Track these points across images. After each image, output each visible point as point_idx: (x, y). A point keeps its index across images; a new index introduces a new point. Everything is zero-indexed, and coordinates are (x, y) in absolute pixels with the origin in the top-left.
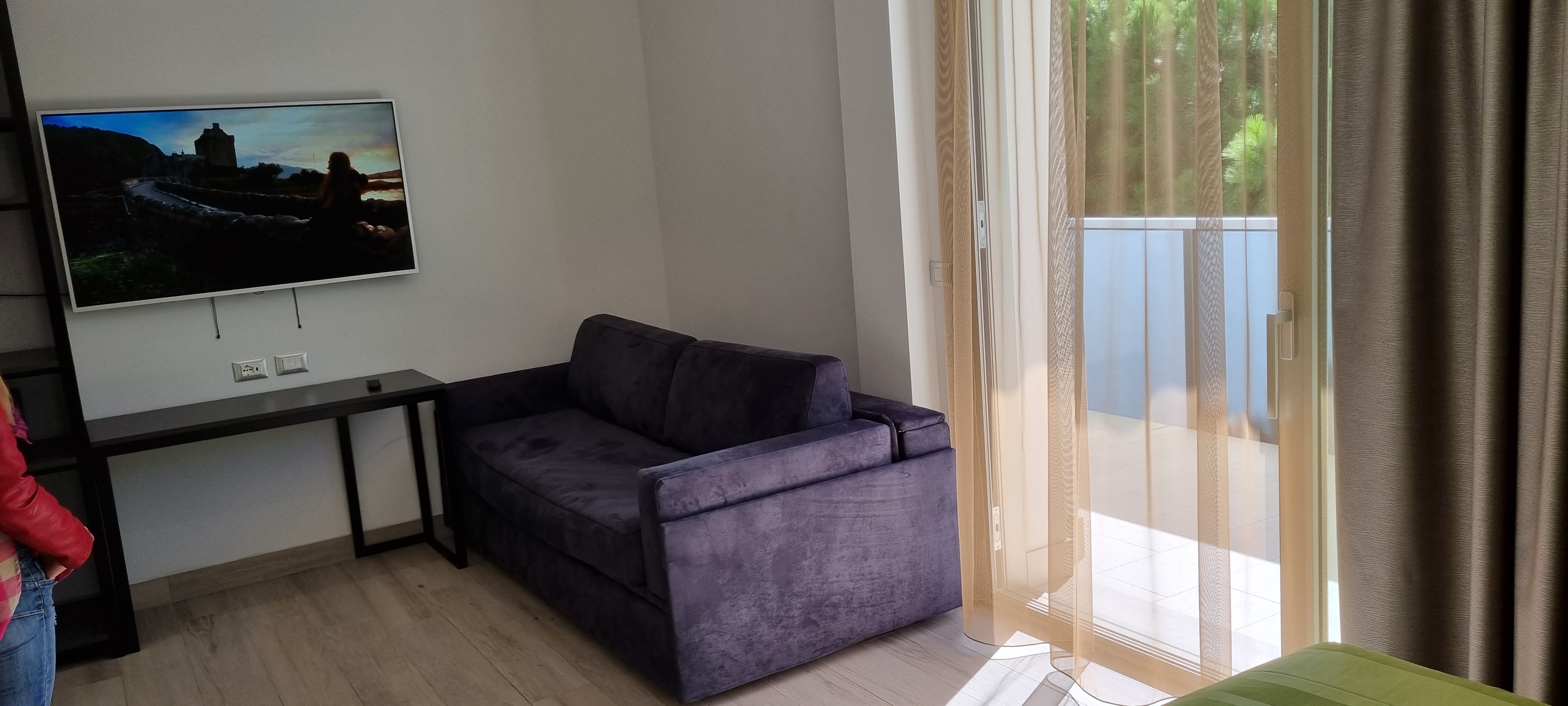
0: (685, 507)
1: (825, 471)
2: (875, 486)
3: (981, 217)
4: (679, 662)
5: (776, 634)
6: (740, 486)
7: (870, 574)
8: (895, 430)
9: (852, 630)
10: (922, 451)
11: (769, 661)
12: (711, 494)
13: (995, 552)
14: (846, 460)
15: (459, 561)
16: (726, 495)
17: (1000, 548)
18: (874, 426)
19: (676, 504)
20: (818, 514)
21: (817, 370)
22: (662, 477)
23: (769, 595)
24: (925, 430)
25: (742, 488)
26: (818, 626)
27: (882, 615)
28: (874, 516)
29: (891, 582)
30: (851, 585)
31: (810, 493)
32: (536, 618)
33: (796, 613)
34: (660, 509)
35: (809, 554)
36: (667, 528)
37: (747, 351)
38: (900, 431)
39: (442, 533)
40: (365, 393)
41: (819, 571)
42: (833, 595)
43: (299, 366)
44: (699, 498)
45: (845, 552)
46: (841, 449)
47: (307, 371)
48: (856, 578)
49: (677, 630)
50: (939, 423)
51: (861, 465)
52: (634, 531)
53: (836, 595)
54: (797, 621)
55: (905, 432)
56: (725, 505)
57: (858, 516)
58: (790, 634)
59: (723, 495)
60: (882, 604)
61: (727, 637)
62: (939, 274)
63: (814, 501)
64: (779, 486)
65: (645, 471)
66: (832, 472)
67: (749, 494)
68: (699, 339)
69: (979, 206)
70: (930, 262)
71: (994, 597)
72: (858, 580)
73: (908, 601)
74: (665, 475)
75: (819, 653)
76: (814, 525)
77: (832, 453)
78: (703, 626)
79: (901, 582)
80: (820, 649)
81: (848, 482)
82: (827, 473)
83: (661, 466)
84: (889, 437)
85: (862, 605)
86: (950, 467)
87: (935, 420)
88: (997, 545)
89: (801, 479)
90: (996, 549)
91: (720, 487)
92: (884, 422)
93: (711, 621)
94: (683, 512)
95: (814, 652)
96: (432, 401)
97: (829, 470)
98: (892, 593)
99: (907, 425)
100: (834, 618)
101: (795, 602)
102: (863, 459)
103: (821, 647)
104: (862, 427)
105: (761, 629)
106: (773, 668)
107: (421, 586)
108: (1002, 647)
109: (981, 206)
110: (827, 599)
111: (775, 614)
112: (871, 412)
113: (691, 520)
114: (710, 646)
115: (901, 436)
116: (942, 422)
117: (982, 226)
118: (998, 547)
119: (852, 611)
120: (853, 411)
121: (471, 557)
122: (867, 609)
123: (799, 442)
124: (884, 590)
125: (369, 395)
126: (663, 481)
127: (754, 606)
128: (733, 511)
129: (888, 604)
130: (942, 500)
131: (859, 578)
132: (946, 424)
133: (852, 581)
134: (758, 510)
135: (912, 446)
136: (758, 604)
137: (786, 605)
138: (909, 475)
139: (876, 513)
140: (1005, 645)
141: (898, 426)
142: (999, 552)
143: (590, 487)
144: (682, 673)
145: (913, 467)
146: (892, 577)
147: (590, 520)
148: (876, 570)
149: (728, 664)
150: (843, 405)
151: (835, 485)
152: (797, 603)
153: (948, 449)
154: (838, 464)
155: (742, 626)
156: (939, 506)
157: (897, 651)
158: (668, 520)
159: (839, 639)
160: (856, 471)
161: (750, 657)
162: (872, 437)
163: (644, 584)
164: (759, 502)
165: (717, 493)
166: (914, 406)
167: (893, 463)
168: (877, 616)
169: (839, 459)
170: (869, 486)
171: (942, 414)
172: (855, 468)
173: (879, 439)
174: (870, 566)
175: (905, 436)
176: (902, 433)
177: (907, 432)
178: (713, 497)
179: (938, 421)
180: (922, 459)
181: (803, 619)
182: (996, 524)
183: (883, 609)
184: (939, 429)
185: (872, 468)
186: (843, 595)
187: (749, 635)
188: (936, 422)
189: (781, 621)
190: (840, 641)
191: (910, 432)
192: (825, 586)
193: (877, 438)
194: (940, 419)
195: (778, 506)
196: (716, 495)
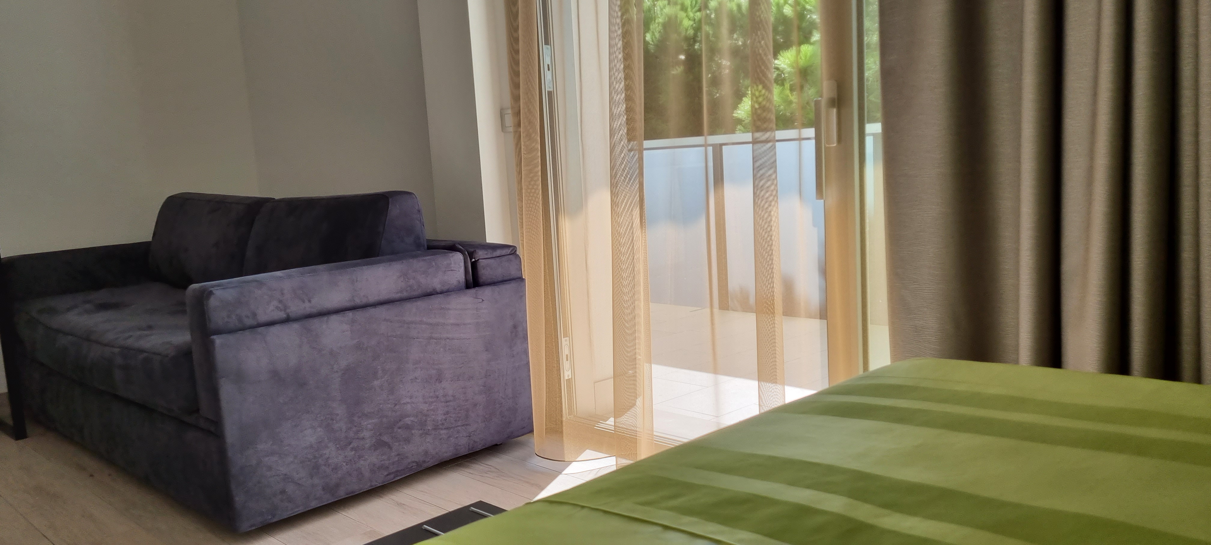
0: (240, 319)
1: (397, 293)
2: (449, 309)
3: (547, 61)
4: (233, 486)
5: (346, 457)
6: (304, 302)
7: (445, 396)
8: (469, 258)
9: (426, 453)
10: (495, 279)
11: (337, 486)
12: (271, 308)
13: (565, 380)
14: (418, 283)
15: (18, 434)
16: (288, 311)
17: (570, 377)
18: (447, 254)
19: (229, 316)
20: (390, 334)
21: (389, 203)
22: (213, 291)
23: (338, 415)
24: (498, 259)
25: (307, 305)
26: (390, 448)
27: (457, 438)
28: (448, 338)
29: (466, 405)
30: (424, 407)
31: (381, 312)
32: (92, 476)
33: (366, 434)
34: (211, 320)
35: (380, 373)
36: (218, 340)
38: (473, 259)
41: (392, 391)
42: (406, 416)
44: (256, 309)
45: (418, 373)
46: (413, 272)
48: (431, 400)
50: (511, 256)
51: (434, 290)
52: (186, 353)
53: (409, 416)
54: (368, 443)
55: (478, 260)
58: (360, 457)
59: (285, 310)
60: (457, 427)
61: (290, 459)
62: (509, 120)
63: (385, 320)
64: (347, 304)
65: (197, 287)
66: (405, 294)
67: (314, 310)
70: (501, 109)
71: (564, 424)
72: (432, 402)
73: (483, 425)
75: (392, 476)
76: (386, 344)
77: (404, 275)
78: (261, 447)
79: (475, 405)
80: (392, 473)
81: (421, 304)
83: (217, 281)
84: (462, 264)
85: (436, 428)
86: (521, 297)
87: (508, 251)
88: (566, 374)
89: (372, 299)
90: (566, 378)
91: (280, 302)
92: (458, 252)
93: (270, 442)
94: (238, 325)
95: (388, 476)
97: (401, 292)
98: (467, 416)
99: (481, 256)
100: (407, 441)
101: (366, 423)
102: (436, 282)
103: (394, 470)
104: (436, 254)
105: (327, 452)
106: (342, 493)
108: (574, 463)
109: (547, 50)
110: (400, 420)
111: (343, 435)
112: (445, 246)
113: (247, 333)
114: (270, 468)
115: (474, 265)
116: (514, 255)
117: (549, 70)
118: (568, 376)
119: (427, 434)
120: (427, 246)
121: (31, 428)
122: (442, 432)
124: (459, 413)
126: (215, 293)
127: (320, 426)
128: (296, 326)
129: (463, 428)
130: (515, 327)
131: (433, 400)
132: (518, 257)
133: (426, 403)
134: (324, 326)
135: (484, 273)
136: (324, 424)
137: (356, 427)
138: (483, 300)
139: (450, 336)
140: (576, 460)
141: (471, 255)
142: (569, 381)
144: (237, 499)
145: (486, 292)
146: (467, 400)
148: (450, 392)
149: (290, 488)
150: (418, 238)
151: (408, 305)
152: (368, 423)
153: (521, 279)
154: (411, 286)
155: (306, 448)
156: (511, 333)
157: (472, 474)
158: (219, 332)
159: (414, 462)
160: (429, 295)
161: (316, 481)
162: (445, 263)
163: (195, 410)
164: (325, 319)
165: (277, 308)
166: (488, 242)
167: (467, 289)
168: (451, 438)
169: (412, 282)
170: (442, 309)
171: (513, 246)
172: (428, 291)
173: (452, 265)
174: (444, 389)
175: (478, 264)
176: (476, 261)
177: (480, 260)
178: (273, 310)
179: (511, 252)
180: (495, 287)
181: (374, 440)
182: (566, 354)
183: (458, 432)
184: (511, 261)
185: (446, 292)
186: (417, 416)
187: (315, 457)
188: (508, 253)
189: (350, 443)
190: (414, 464)
191: (483, 260)
192: (397, 407)
193: (451, 264)
194: (512, 251)
195: (346, 323)
196: (276, 310)
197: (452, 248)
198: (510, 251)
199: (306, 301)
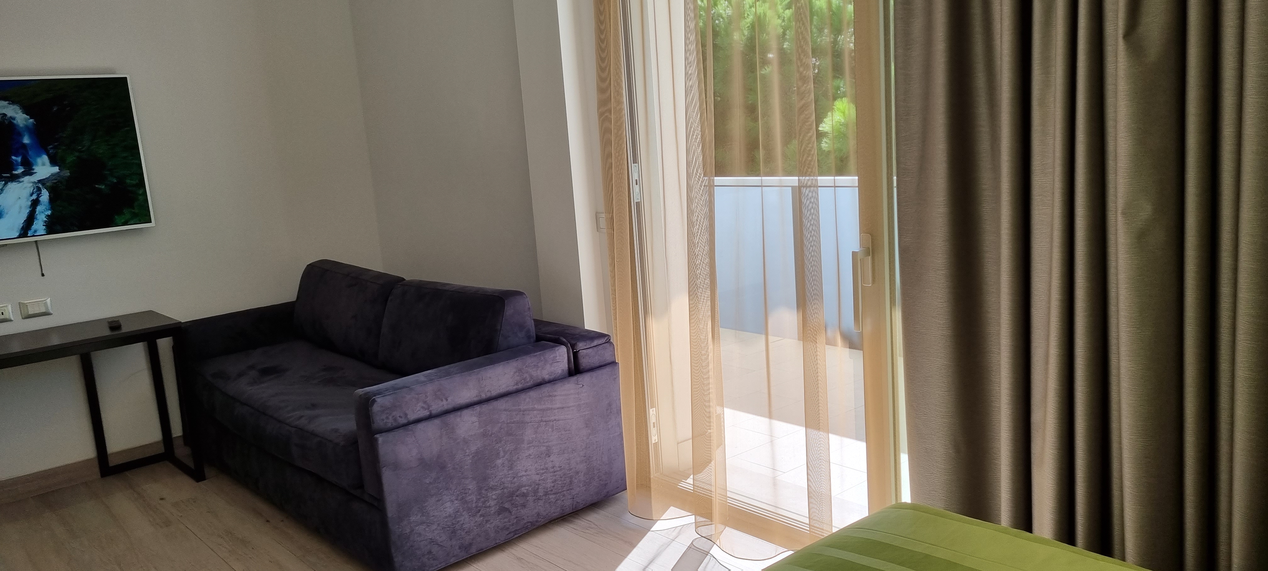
0: (395, 420)
3: (636, 177)
4: (393, 551)
5: (476, 522)
6: (442, 400)
7: (553, 467)
8: (571, 350)
9: (538, 514)
10: (593, 365)
11: (471, 544)
12: (418, 408)
13: (652, 444)
14: (531, 377)
15: (198, 476)
16: (431, 409)
17: (657, 441)
18: (553, 347)
19: (387, 418)
20: (509, 421)
21: (506, 302)
22: (375, 396)
23: (470, 489)
24: (595, 349)
25: (445, 402)
26: (510, 512)
27: (563, 500)
28: (555, 420)
29: (570, 473)
30: (537, 478)
31: (501, 404)
32: (268, 521)
33: (492, 503)
34: (374, 423)
35: (502, 454)
36: (381, 438)
37: (447, 288)
38: (575, 351)
39: (182, 452)
40: (107, 332)
41: (511, 468)
42: (522, 486)
43: (43, 310)
44: (407, 412)
45: (531, 451)
46: (526, 367)
47: (52, 314)
48: (541, 471)
49: (390, 524)
50: (606, 343)
51: (544, 379)
52: (352, 442)
53: (525, 486)
54: (493, 510)
55: (579, 351)
56: (430, 417)
57: (542, 421)
58: (487, 521)
59: (429, 409)
60: (563, 491)
61: (434, 527)
62: (603, 223)
63: (505, 410)
64: (476, 399)
65: (360, 391)
66: (520, 386)
67: (450, 407)
68: (407, 278)
69: (634, 168)
70: (596, 213)
71: (652, 481)
72: (543, 473)
73: (584, 488)
74: (379, 394)
75: (512, 534)
76: (506, 429)
77: (520, 370)
78: (413, 518)
79: (577, 473)
80: (513, 532)
81: (533, 394)
82: (515, 387)
83: (374, 386)
84: (566, 356)
85: (546, 494)
86: (616, 379)
87: (603, 340)
88: (654, 439)
89: (494, 393)
90: (653, 442)
91: (425, 402)
92: (562, 343)
93: (420, 515)
94: (394, 424)
95: (507, 535)
96: (171, 337)
97: (517, 384)
98: (571, 482)
99: (581, 345)
100: (524, 506)
101: (491, 494)
102: (545, 373)
103: (514, 530)
104: (544, 348)
105: (462, 518)
106: (473, 550)
107: (162, 499)
108: (659, 521)
109: (635, 168)
110: (518, 490)
111: (474, 505)
112: (551, 336)
113: (401, 431)
114: (420, 535)
115: (576, 355)
116: (609, 342)
117: (637, 184)
118: (655, 440)
119: (539, 499)
120: (537, 336)
121: (208, 471)
122: (551, 497)
123: (493, 362)
124: (565, 480)
125: (110, 334)
126: (376, 399)
127: (457, 500)
128: (437, 421)
129: (568, 492)
130: (610, 405)
131: (543, 471)
132: (612, 343)
133: (538, 474)
134: (458, 420)
135: (585, 362)
136: (459, 498)
137: (483, 497)
138: (583, 385)
139: (556, 418)
140: (661, 519)
141: (573, 346)
142: (656, 444)
143: (314, 406)
144: (396, 560)
145: (585, 379)
146: (571, 469)
147: (314, 434)
148: (557, 465)
149: (435, 549)
150: (529, 331)
151: (523, 396)
152: (493, 495)
153: (614, 363)
154: (525, 379)
155: (446, 517)
156: (607, 410)
157: (575, 529)
158: (381, 431)
159: (528, 522)
160: (540, 384)
161: (454, 542)
162: (552, 356)
163: (361, 486)
164: (459, 413)
165: (423, 407)
166: (586, 329)
167: (570, 376)
168: (558, 501)
169: (526, 375)
170: (550, 396)
171: (608, 335)
172: (539, 381)
173: (558, 357)
174: (552, 461)
175: (579, 353)
176: (576, 352)
177: (580, 351)
178: (420, 410)
179: (606, 341)
180: (593, 372)
181: (498, 507)
182: (653, 422)
183: (564, 496)
184: (606, 347)
185: (552, 381)
186: (531, 486)
187: (453, 524)
188: (604, 342)
189: (479, 511)
190: (529, 524)
191: (583, 351)
192: (515, 479)
193: (556, 356)
194: (607, 339)
195: (475, 416)
196: (422, 410)
197: (557, 340)
199: (444, 400)
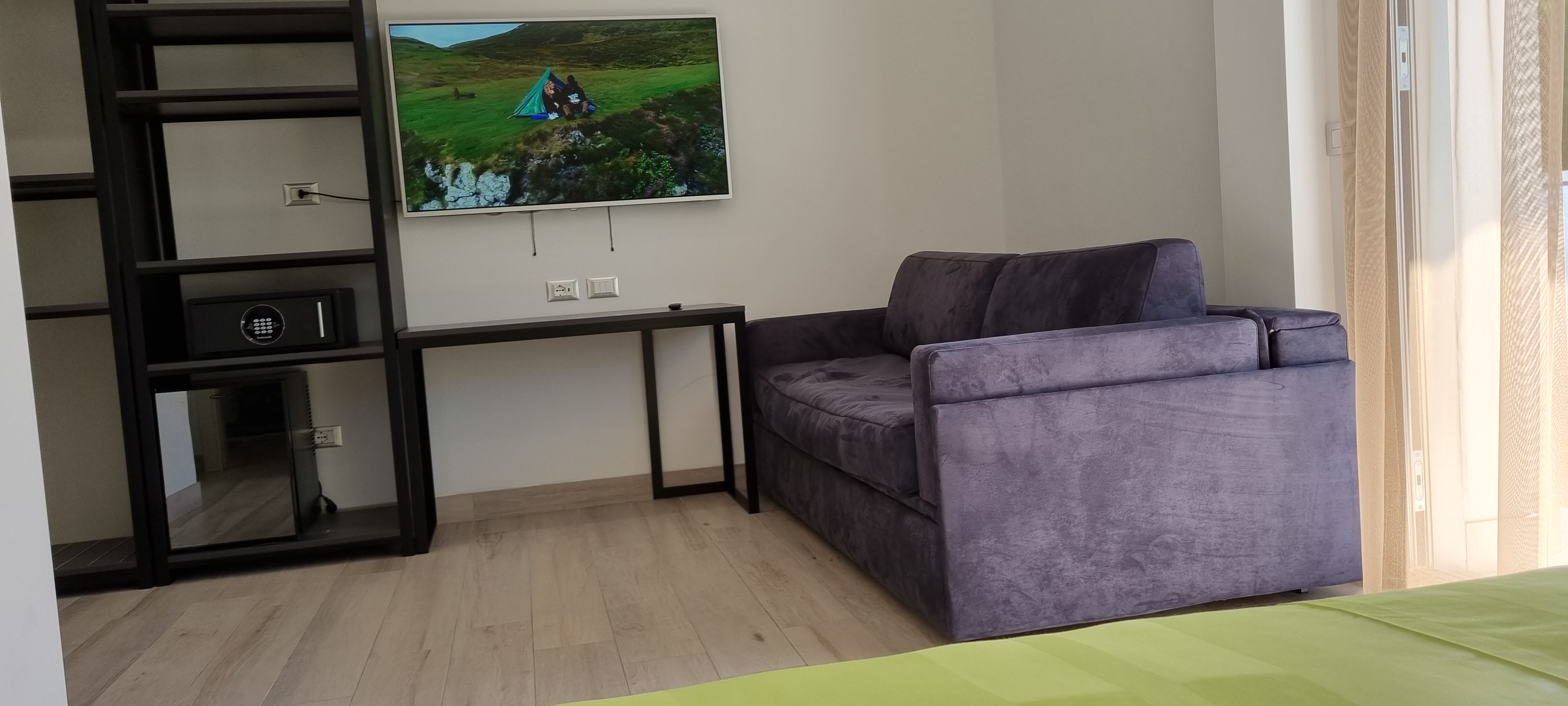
0: (966, 389)
1: (1161, 369)
4: (951, 585)
5: (1084, 571)
6: (1040, 370)
7: (1221, 512)
8: (1265, 328)
9: (1192, 585)
10: (1304, 358)
11: (1074, 606)
12: (1002, 377)
13: (1414, 513)
14: (1190, 358)
15: (753, 508)
16: (1021, 382)
17: (1424, 509)
18: (1234, 322)
19: (954, 384)
20: (1147, 422)
21: (1158, 250)
22: (940, 353)
23: (1076, 517)
24: (1309, 331)
25: (1044, 376)
26: (1144, 571)
27: (1237, 571)
28: (1230, 435)
29: (1252, 529)
30: (1192, 523)
31: (1138, 393)
32: (815, 558)
33: (1113, 547)
34: (934, 389)
35: (1132, 471)
36: (941, 411)
38: (1272, 332)
39: (741, 481)
41: (1147, 497)
42: (1167, 532)
43: (610, 291)
44: (985, 380)
45: (1184, 477)
46: (1183, 343)
47: (617, 295)
48: (1200, 514)
49: (949, 544)
50: (1332, 328)
51: (1212, 368)
52: (908, 426)
53: (1169, 532)
54: (1114, 558)
55: (1279, 331)
58: (1103, 575)
59: (1018, 382)
60: (1238, 556)
61: (1016, 563)
62: (1337, 138)
63: (1143, 403)
64: (1095, 380)
66: (1171, 372)
67: (1053, 384)
69: (1401, 35)
70: (1326, 122)
71: (1410, 577)
72: (1203, 518)
73: (1278, 559)
74: (943, 352)
75: (1144, 607)
76: (1142, 434)
77: (1171, 346)
78: (983, 543)
79: (1267, 531)
80: (1145, 603)
81: (1192, 385)
82: (1162, 371)
84: (1255, 336)
85: (1207, 553)
86: (1347, 385)
87: (1327, 320)
88: (1417, 504)
89: (1126, 375)
90: (1417, 509)
91: (1013, 371)
92: (1249, 318)
93: (993, 540)
94: (964, 395)
95: (1136, 606)
97: (1165, 368)
98: (1254, 545)
99: (1283, 323)
100: (1167, 564)
101: (1111, 533)
102: (1215, 358)
103: (1148, 600)
104: (1218, 323)
105: (1062, 561)
107: (706, 525)
109: (1403, 34)
110: (1157, 536)
111: (1082, 544)
112: (1233, 312)
113: (973, 404)
114: (993, 570)
115: (1273, 339)
116: (1337, 326)
117: (1404, 61)
118: (1420, 507)
119: (1193, 559)
121: (762, 503)
122: (1216, 560)
123: (1126, 329)
124: (1242, 538)
126: (940, 357)
127: (1054, 529)
128: (1029, 401)
129: (1248, 559)
130: (1332, 427)
131: (1204, 515)
132: (1341, 329)
133: (1193, 517)
134: (1063, 404)
135: (1288, 349)
136: (1059, 527)
137: (1098, 535)
138: (1284, 386)
139: (1232, 431)
141: (1269, 324)
142: (1421, 516)
145: (1289, 376)
146: (1254, 522)
147: (863, 420)
148: (1230, 509)
149: (1015, 599)
151: (1174, 386)
152: (1116, 534)
153: (1345, 361)
154: (1179, 361)
155: (1036, 553)
156: (1327, 435)
158: (943, 401)
159: (1174, 594)
160: (1205, 374)
161: (1046, 595)
162: (1229, 332)
163: (915, 490)
164: (1066, 395)
165: (1009, 377)
166: (1297, 309)
167: (1260, 369)
168: (1229, 571)
169: (1181, 356)
170: (1222, 394)
171: (1335, 314)
172: (1204, 369)
173: (1240, 337)
174: (1220, 502)
175: (1278, 336)
176: (1275, 332)
177: (1281, 331)
178: (1003, 381)
179: (1330, 322)
180: (1304, 369)
181: (1122, 557)
182: (1416, 475)
183: (1240, 564)
184: (1330, 334)
185: (1229, 372)
186: (1181, 534)
187: (1046, 566)
188: (1327, 323)
189: (1091, 555)
190: (1175, 597)
191: (1288, 332)
192: (1154, 518)
193: (1237, 335)
194: (1332, 320)
195: (1091, 403)
196: (1007, 380)
197: (1242, 314)
198: (1329, 320)
199: (1044, 372)
